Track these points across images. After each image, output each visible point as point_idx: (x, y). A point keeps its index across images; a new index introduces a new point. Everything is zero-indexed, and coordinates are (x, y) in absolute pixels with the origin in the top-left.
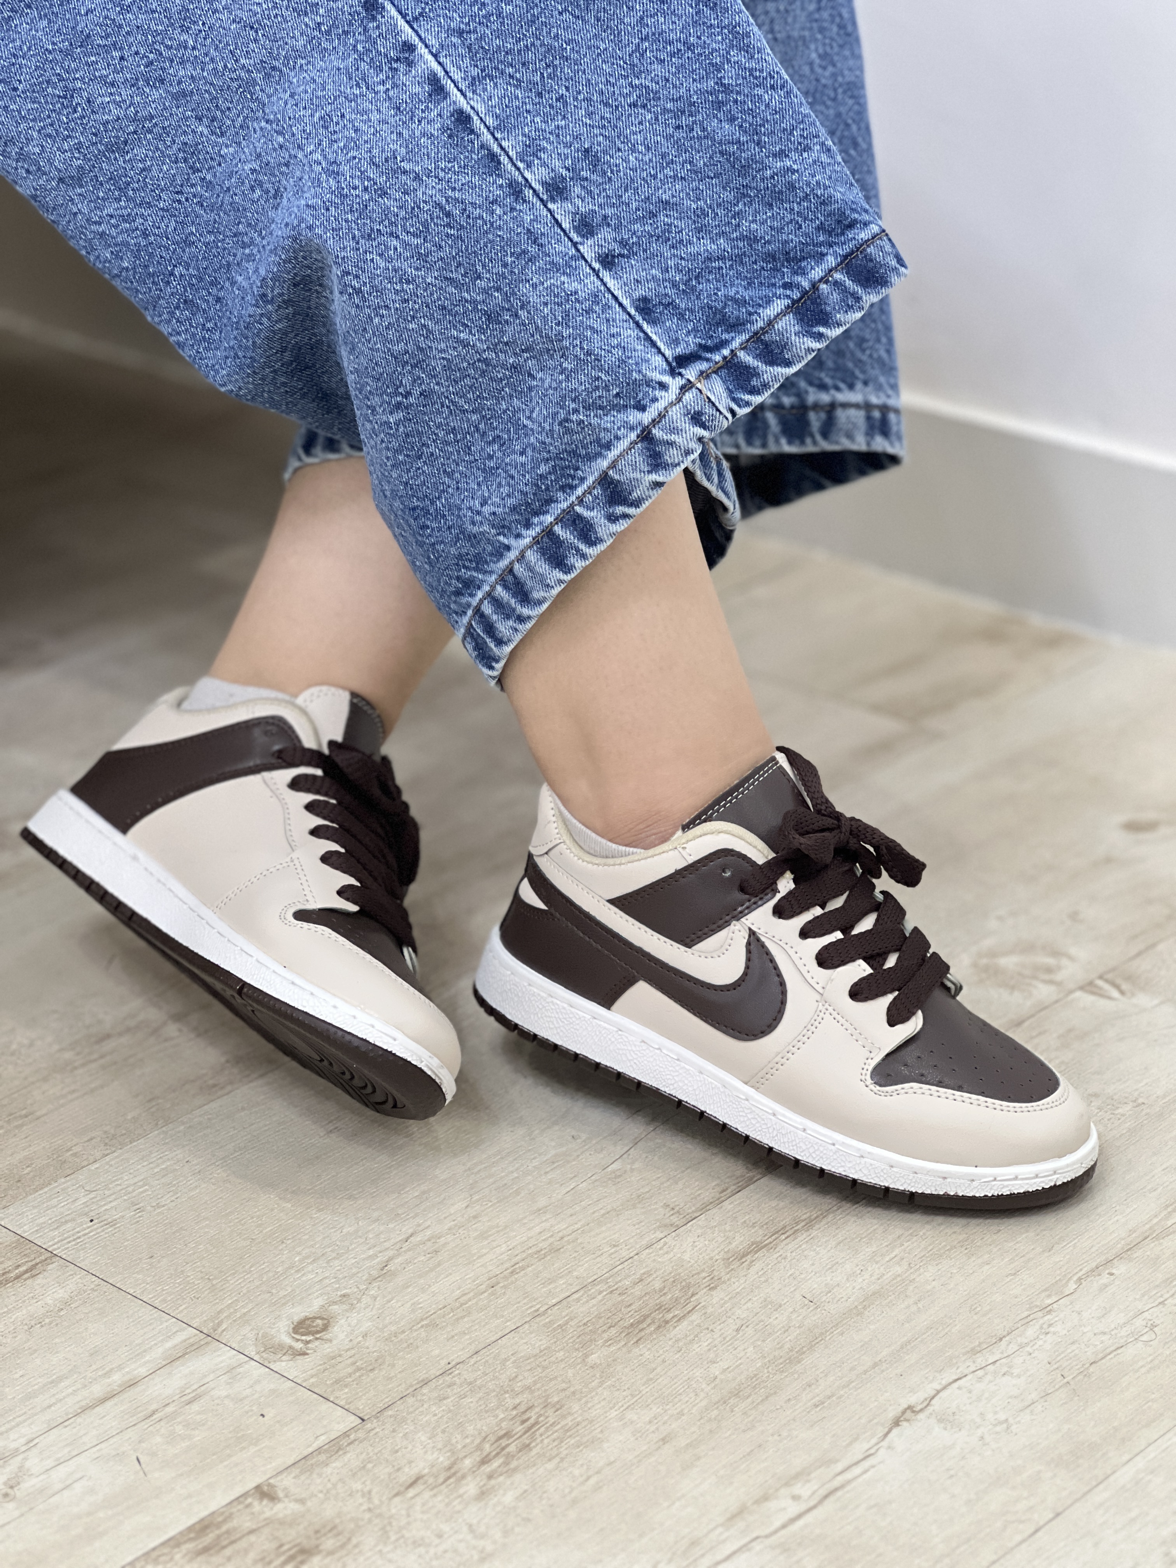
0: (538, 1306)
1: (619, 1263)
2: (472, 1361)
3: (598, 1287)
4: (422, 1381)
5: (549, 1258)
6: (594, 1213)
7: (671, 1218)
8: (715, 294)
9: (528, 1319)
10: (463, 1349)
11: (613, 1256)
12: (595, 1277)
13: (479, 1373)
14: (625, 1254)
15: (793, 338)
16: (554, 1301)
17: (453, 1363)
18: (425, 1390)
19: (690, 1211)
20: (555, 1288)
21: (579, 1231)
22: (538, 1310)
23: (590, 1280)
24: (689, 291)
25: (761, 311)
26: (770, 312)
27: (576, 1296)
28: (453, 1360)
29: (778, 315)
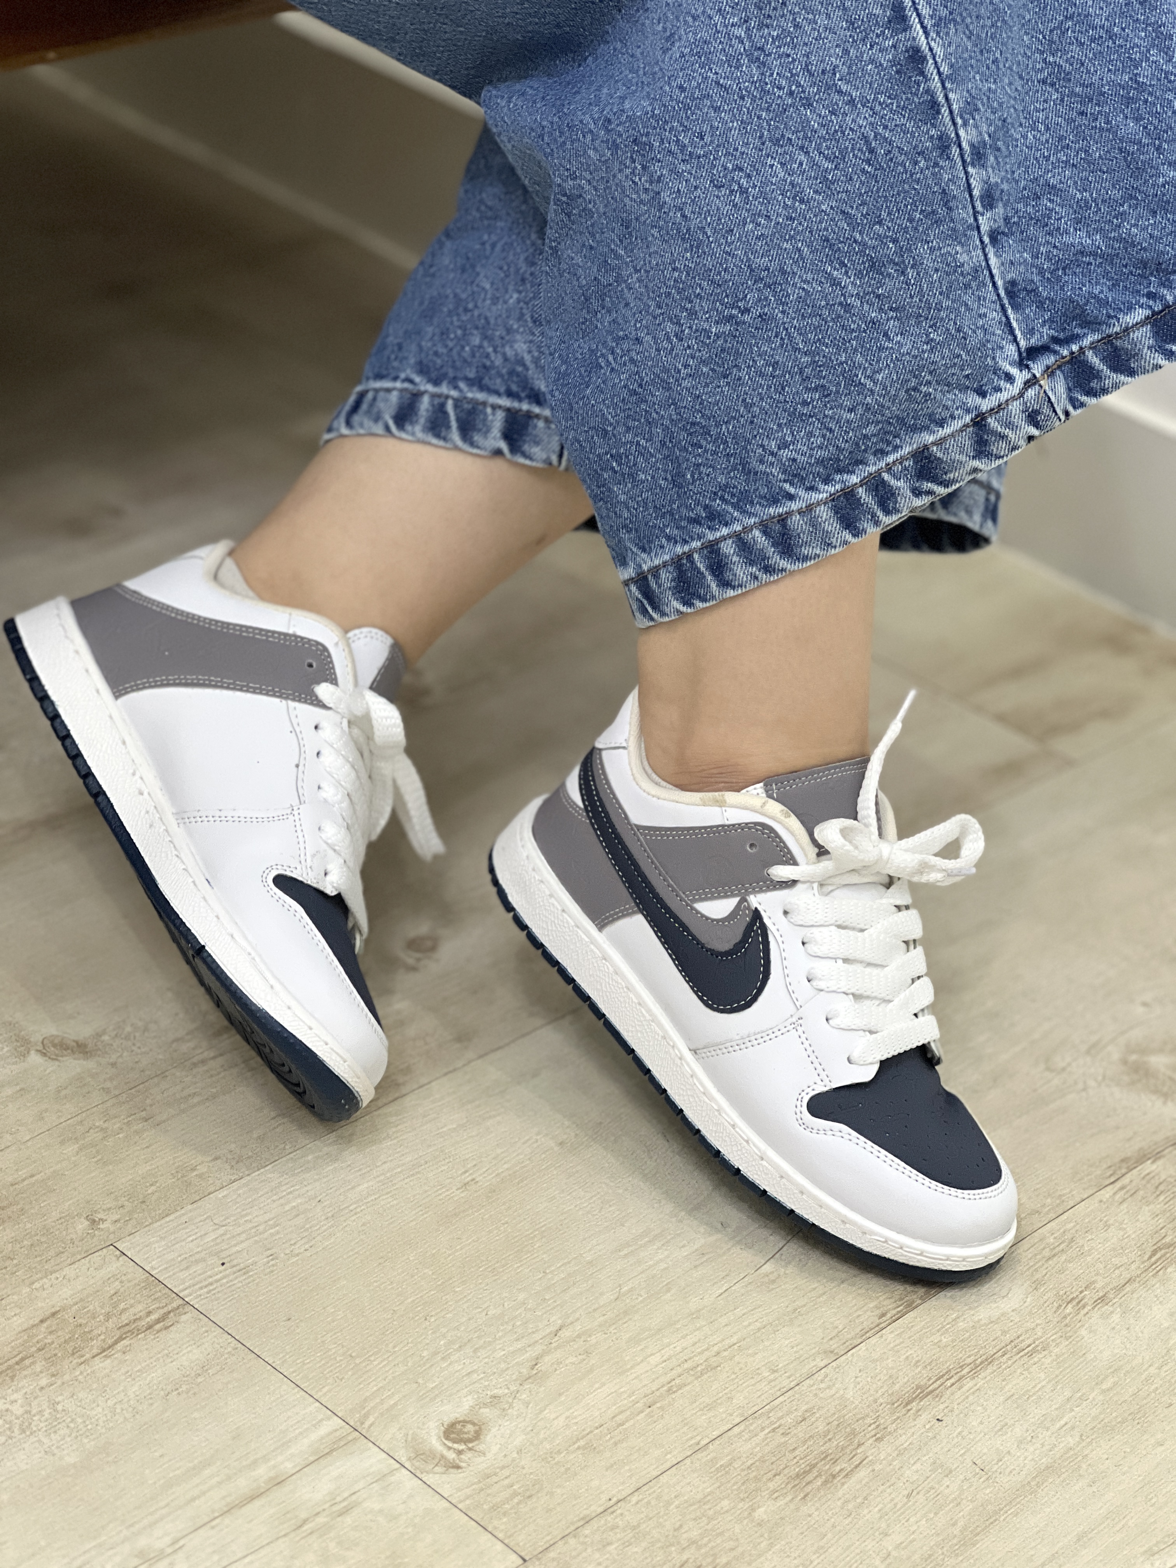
0: (699, 1438)
1: (779, 1393)
2: (634, 1499)
3: (760, 1422)
4: (582, 1519)
5: (706, 1376)
6: (749, 1325)
7: (831, 1342)
8: (1079, 288)
9: (689, 1453)
10: (623, 1483)
11: (773, 1384)
12: (756, 1409)
13: (642, 1516)
14: (786, 1383)
15: (1145, 350)
16: (716, 1433)
17: (614, 1500)
18: (587, 1531)
19: (849, 1336)
20: (715, 1416)
21: (736, 1347)
22: (698, 1443)
23: (750, 1412)
24: (1054, 280)
25: (1121, 316)
26: (1130, 319)
27: (736, 1430)
28: (614, 1496)
29: (1137, 324)
